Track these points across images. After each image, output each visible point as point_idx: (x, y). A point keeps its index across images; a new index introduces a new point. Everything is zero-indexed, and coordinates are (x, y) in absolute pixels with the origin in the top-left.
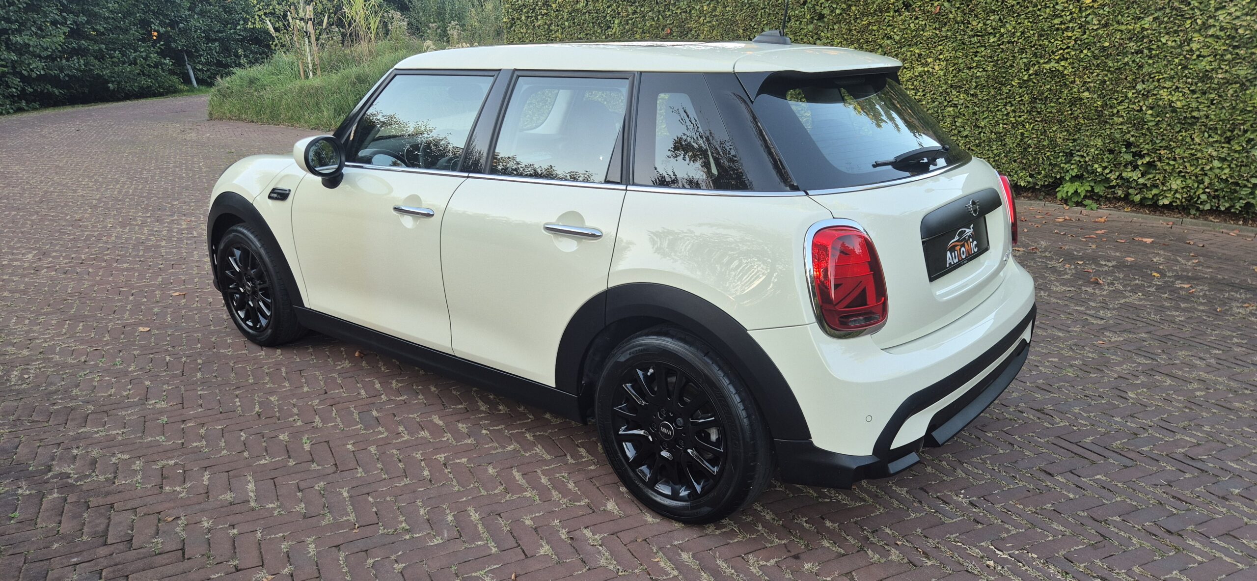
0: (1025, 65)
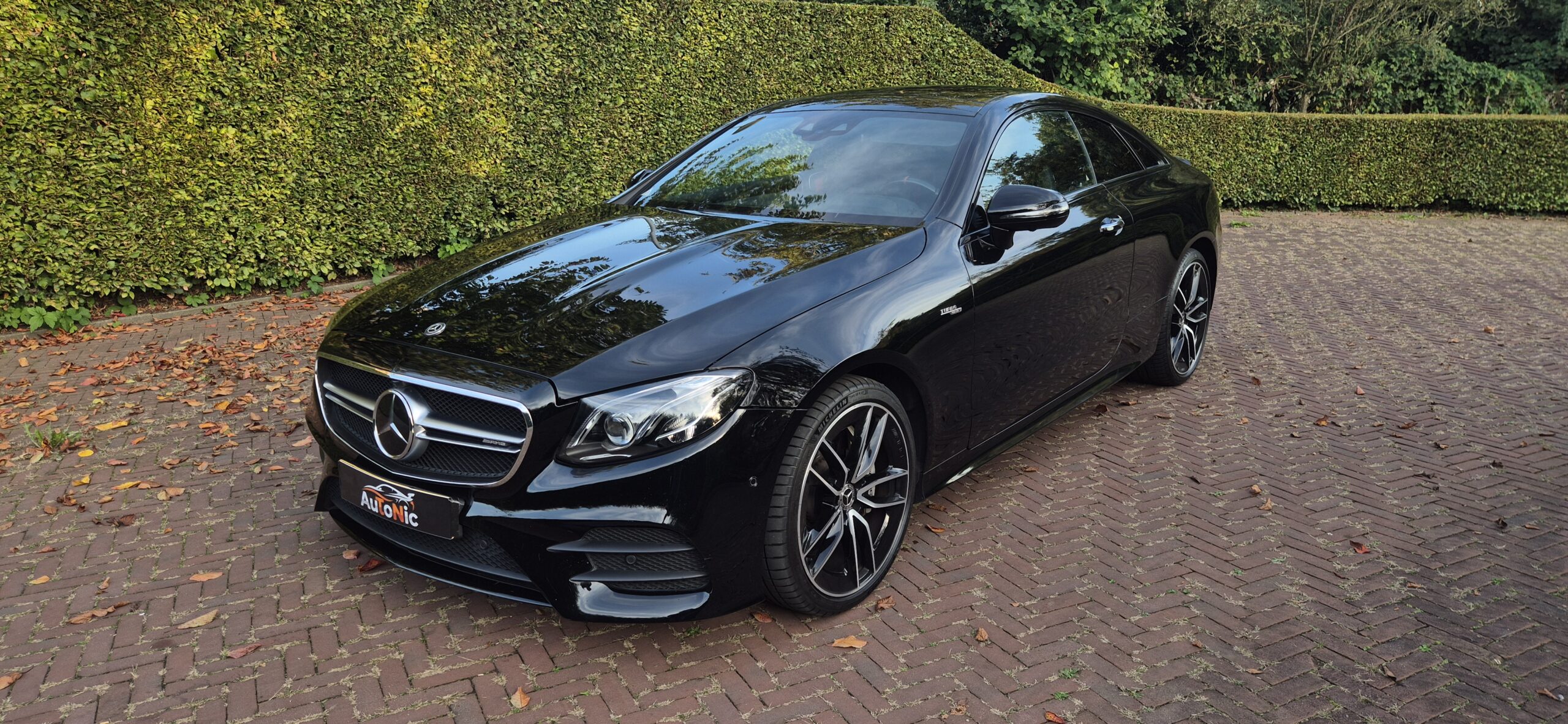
0: (390, 123)
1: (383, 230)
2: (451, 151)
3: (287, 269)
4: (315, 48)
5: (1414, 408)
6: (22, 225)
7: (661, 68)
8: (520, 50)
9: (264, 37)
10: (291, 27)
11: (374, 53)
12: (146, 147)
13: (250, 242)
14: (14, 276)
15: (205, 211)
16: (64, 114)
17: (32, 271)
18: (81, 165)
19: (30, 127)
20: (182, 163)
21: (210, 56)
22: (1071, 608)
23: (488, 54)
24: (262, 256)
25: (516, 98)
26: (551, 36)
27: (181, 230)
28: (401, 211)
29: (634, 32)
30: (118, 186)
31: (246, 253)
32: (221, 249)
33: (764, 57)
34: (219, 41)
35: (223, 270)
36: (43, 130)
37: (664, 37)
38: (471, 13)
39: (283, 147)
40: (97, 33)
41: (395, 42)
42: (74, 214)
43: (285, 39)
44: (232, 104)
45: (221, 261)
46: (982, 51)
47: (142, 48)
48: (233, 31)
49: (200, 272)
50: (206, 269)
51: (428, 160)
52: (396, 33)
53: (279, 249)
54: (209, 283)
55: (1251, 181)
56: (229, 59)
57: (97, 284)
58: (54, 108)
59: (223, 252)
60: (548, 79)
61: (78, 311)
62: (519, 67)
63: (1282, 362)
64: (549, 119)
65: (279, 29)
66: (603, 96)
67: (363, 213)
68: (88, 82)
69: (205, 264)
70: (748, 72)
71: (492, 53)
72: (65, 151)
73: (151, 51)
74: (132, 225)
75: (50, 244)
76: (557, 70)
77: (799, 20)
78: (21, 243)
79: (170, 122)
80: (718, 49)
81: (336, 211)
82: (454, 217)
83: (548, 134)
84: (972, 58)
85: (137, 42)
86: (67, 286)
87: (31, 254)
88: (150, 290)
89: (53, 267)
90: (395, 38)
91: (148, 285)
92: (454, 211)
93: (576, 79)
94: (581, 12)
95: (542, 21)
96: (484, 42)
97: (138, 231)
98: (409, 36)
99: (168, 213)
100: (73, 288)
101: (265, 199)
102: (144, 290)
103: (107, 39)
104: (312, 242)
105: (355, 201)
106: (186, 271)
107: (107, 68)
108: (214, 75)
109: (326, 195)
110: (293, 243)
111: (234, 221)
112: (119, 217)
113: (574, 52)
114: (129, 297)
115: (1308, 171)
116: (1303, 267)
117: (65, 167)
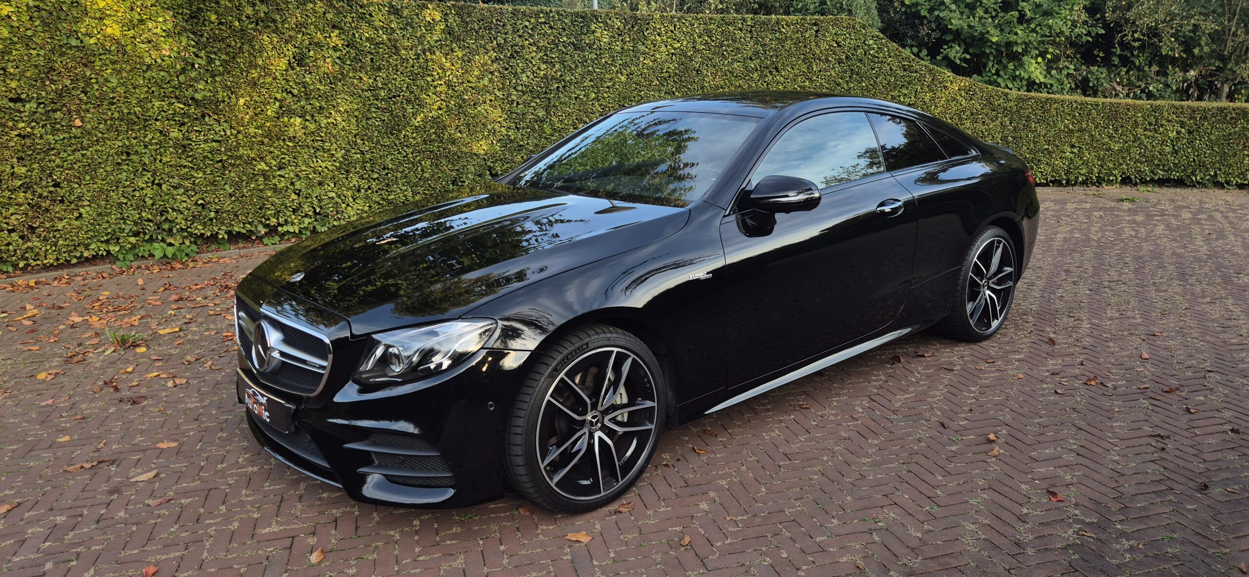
0: (413, 114)
1: (406, 193)
2: (459, 134)
3: (335, 220)
4: (360, 60)
5: (1189, 374)
6: (152, 185)
7: (626, 70)
8: (514, 58)
9: (323, 53)
10: (343, 45)
11: (403, 63)
12: (238, 132)
13: (310, 200)
14: (145, 221)
15: (278, 178)
16: (183, 109)
17: (158, 218)
18: (193, 144)
19: (159, 118)
20: (263, 143)
21: (284, 68)
22: (773, 526)
23: (489, 62)
24: (318, 210)
25: (510, 94)
26: (538, 47)
27: (261, 191)
28: (420, 179)
29: (605, 42)
30: (218, 159)
31: (306, 208)
32: (288, 205)
33: (710, 60)
34: (292, 56)
35: (289, 220)
36: (168, 120)
37: (629, 46)
38: (477, 32)
39: (334, 132)
40: (207, 52)
41: (419, 55)
42: (187, 179)
43: (338, 54)
44: (299, 101)
45: (288, 213)
46: (900, 52)
47: (237, 62)
48: (302, 49)
49: (273, 222)
50: (278, 219)
51: (441, 141)
52: (420, 48)
53: (330, 205)
54: (280, 229)
55: (1149, 161)
56: (298, 69)
57: (202, 228)
58: (176, 104)
59: (290, 207)
60: (535, 79)
61: (189, 247)
62: (513, 71)
63: (1089, 326)
64: (535, 110)
65: (334, 47)
66: (578, 92)
67: (392, 180)
68: (200, 86)
69: (277, 215)
70: (697, 71)
71: (493, 61)
72: (183, 134)
73: (244, 64)
74: (227, 187)
75: (171, 200)
76: (542, 73)
77: (741, 30)
78: (151, 198)
79: (256, 114)
80: (673, 54)
81: (372, 179)
82: (460, 184)
83: (534, 121)
84: (890, 57)
85: (234, 58)
86: (182, 229)
87: (158, 206)
88: (238, 233)
89: (172, 215)
90: (419, 52)
91: (236, 229)
92: (460, 178)
93: (557, 79)
94: (562, 29)
95: (531, 36)
96: (487, 53)
97: (231, 191)
98: (429, 50)
99: (252, 179)
100: (186, 230)
101: (320, 169)
102: (234, 233)
103: (213, 56)
104: (354, 200)
105: (387, 171)
106: (263, 220)
107: (213, 76)
108: (287, 81)
109: (365, 167)
110: (340, 201)
111: (298, 185)
112: (219, 181)
113: (556, 59)
114: (223, 238)
115: (1205, 153)
116: (1164, 240)
117: (182, 146)
